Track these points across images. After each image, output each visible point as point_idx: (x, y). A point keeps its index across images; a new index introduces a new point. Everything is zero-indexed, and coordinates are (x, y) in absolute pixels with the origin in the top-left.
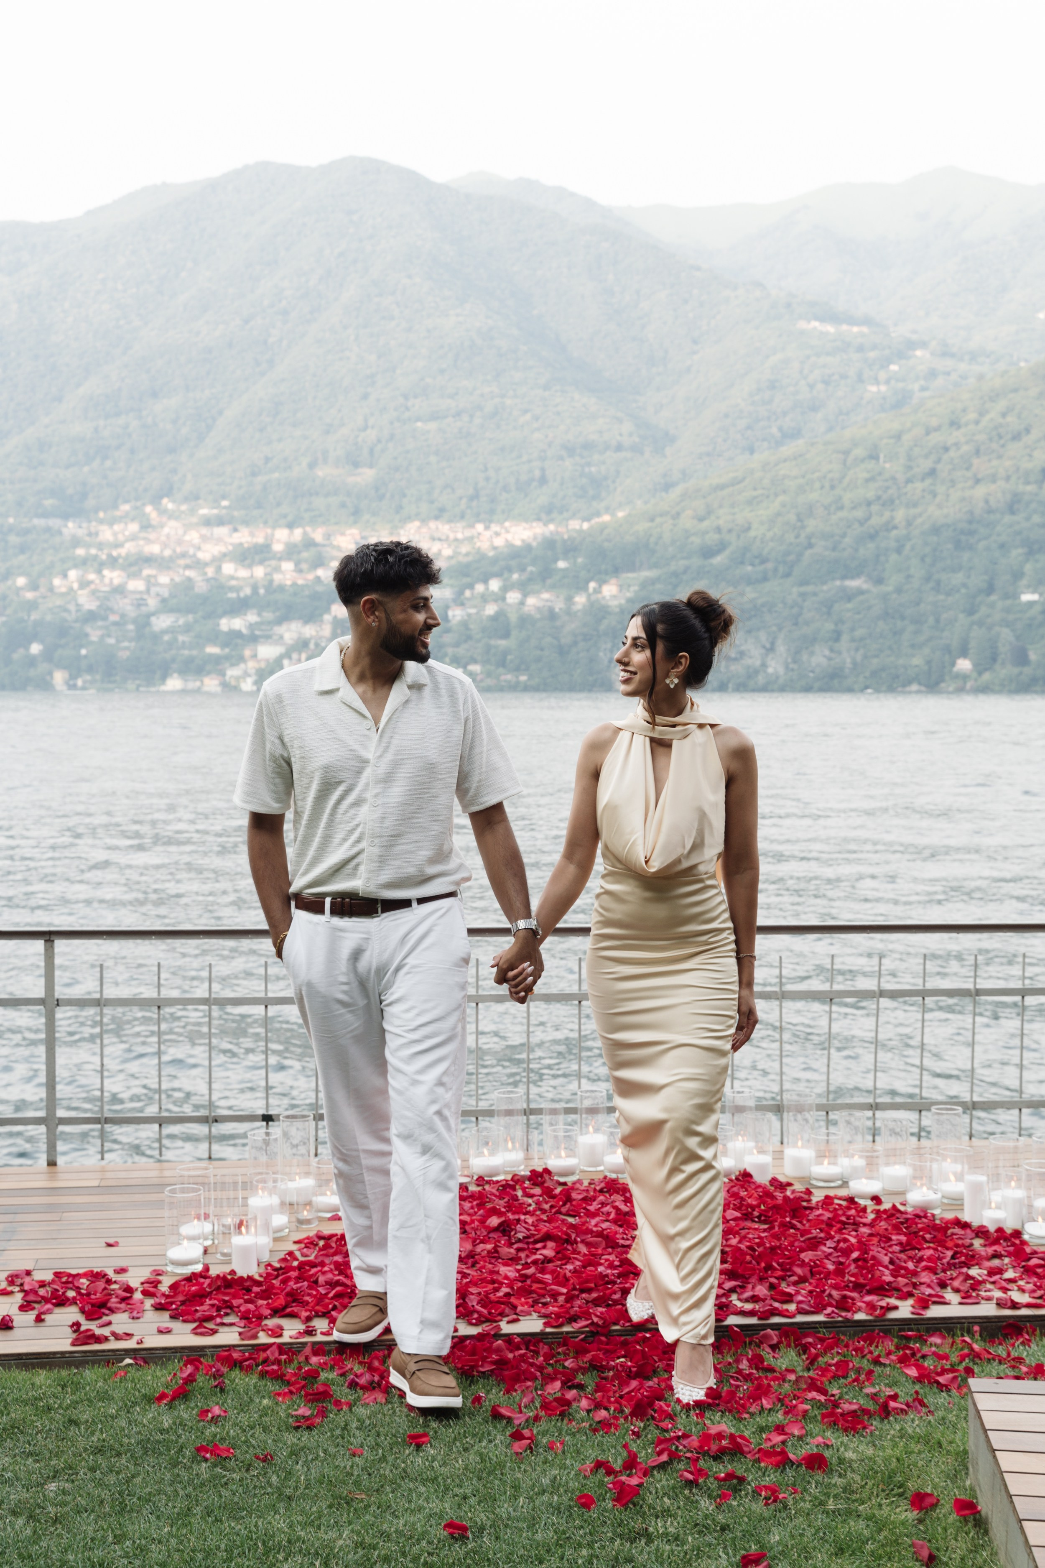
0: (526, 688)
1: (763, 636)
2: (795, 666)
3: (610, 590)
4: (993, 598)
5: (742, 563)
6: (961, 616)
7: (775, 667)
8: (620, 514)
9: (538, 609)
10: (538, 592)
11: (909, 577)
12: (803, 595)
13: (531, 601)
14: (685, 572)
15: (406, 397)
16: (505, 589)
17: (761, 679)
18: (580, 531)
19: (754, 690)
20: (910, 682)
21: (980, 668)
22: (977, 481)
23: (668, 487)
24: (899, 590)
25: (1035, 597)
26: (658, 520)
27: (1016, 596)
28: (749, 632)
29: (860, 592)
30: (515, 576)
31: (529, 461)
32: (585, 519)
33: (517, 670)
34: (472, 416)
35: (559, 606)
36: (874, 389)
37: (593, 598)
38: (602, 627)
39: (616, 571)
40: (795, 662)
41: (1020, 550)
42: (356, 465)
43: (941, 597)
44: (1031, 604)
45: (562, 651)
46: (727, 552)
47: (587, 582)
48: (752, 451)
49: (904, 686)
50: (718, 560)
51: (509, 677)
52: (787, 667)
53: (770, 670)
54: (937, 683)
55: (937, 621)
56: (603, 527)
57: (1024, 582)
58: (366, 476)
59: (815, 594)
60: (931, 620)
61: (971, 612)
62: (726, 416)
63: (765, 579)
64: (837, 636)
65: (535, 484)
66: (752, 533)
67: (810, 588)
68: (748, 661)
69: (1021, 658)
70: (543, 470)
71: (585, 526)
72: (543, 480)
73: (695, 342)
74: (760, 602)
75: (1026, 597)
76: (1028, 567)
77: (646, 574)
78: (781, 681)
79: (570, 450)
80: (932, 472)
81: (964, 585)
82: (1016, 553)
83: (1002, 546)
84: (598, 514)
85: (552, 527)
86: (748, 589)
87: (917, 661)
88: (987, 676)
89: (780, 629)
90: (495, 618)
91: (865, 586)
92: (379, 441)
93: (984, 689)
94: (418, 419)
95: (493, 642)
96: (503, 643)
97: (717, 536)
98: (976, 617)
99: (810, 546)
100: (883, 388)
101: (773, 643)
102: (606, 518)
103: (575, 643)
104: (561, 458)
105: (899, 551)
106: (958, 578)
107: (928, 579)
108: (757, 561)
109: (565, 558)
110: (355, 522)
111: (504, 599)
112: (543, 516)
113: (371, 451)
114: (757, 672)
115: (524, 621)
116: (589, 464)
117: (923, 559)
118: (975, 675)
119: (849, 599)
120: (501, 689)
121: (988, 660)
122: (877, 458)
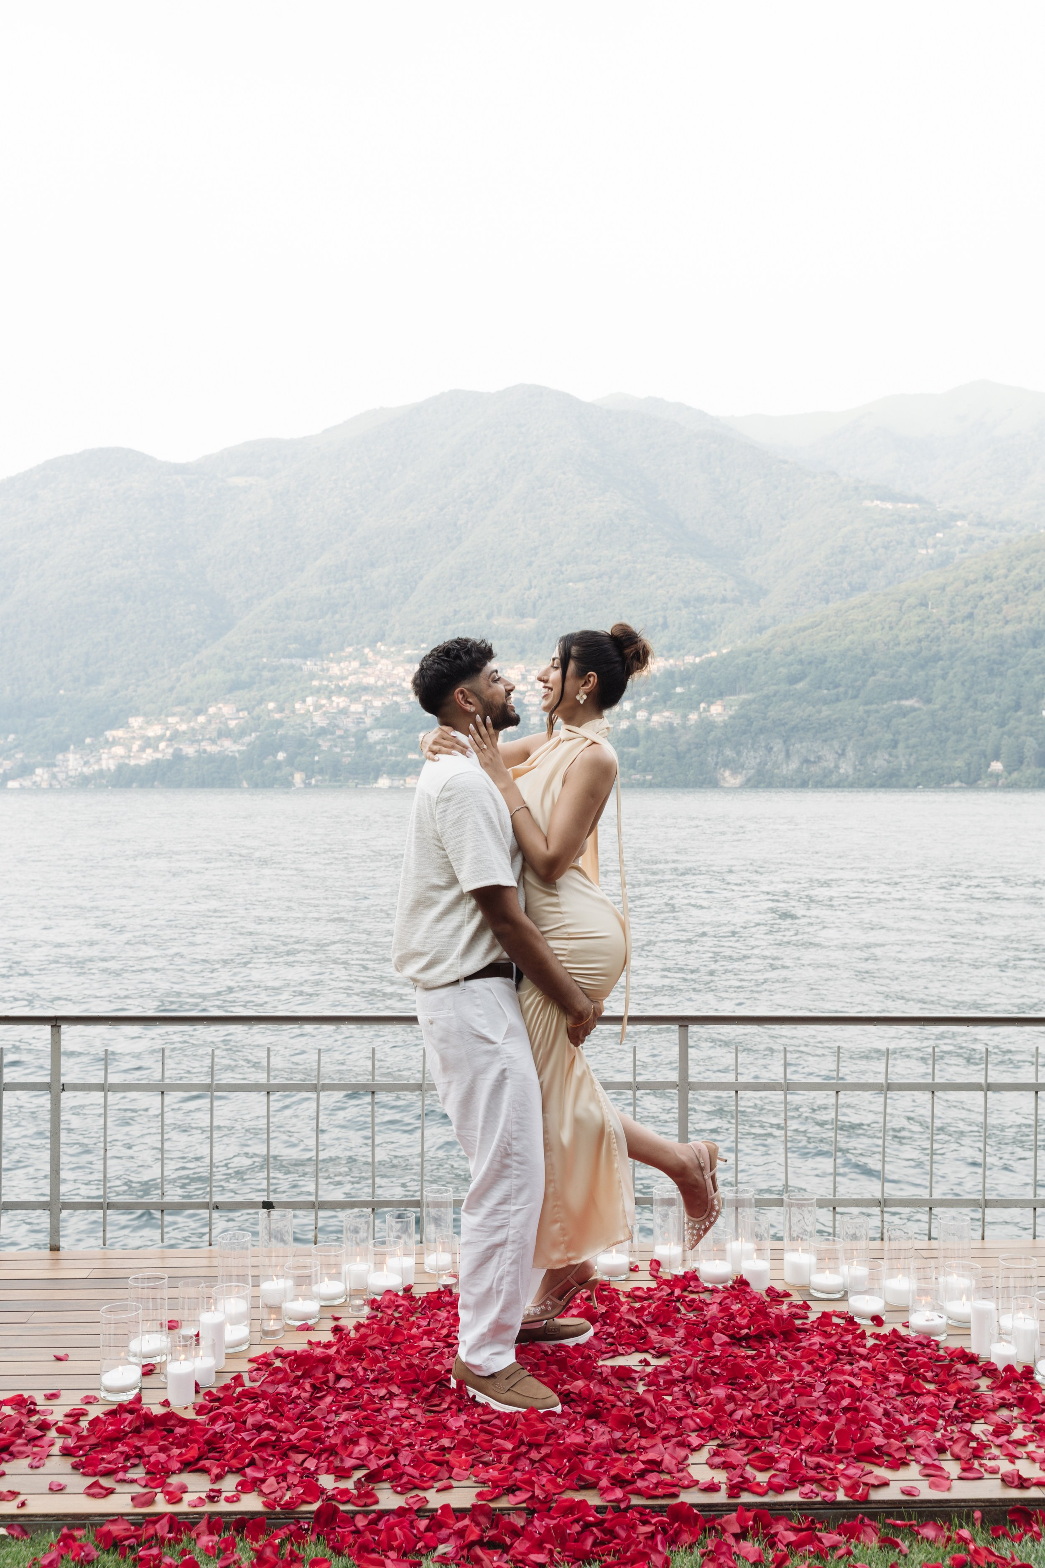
0: (651, 785)
1: (836, 744)
2: (862, 768)
3: (716, 710)
4: (1020, 713)
5: (820, 688)
6: (994, 728)
7: (845, 768)
8: (725, 651)
9: (661, 724)
10: (661, 711)
11: (952, 697)
12: (867, 712)
13: (655, 718)
14: (775, 695)
15: (561, 564)
16: (635, 709)
17: (834, 778)
18: (693, 664)
19: (828, 787)
20: (953, 781)
21: (1010, 769)
22: (1007, 622)
23: (761, 630)
24: (944, 708)
26: (754, 655)
27: (1038, 712)
28: (825, 741)
29: (913, 709)
30: (643, 699)
31: (655, 611)
32: (696, 656)
33: (644, 770)
34: (610, 578)
35: (677, 721)
36: (924, 552)
37: (703, 715)
38: (710, 738)
39: (721, 695)
40: (861, 764)
42: (523, 616)
43: (979, 713)
45: (679, 757)
46: (808, 679)
47: (699, 703)
48: (827, 601)
49: (948, 783)
50: (800, 686)
51: (638, 776)
52: (855, 769)
53: (842, 771)
54: (975, 781)
55: (975, 732)
56: (710, 662)
58: (530, 623)
59: (877, 711)
60: (970, 731)
61: (1002, 724)
62: (807, 574)
63: (838, 700)
64: (895, 744)
65: (658, 628)
66: (828, 665)
67: (873, 707)
68: (824, 764)
70: (665, 617)
71: (698, 660)
72: (665, 626)
73: (783, 518)
74: (833, 717)
77: (744, 697)
78: (850, 779)
79: (686, 603)
80: (971, 616)
81: (997, 704)
82: (1039, 678)
83: (1027, 673)
84: (707, 651)
85: (671, 661)
86: (824, 708)
87: (959, 763)
88: (1015, 775)
89: (850, 739)
90: (627, 731)
91: (917, 705)
92: (540, 597)
93: (1013, 786)
94: (570, 581)
95: (625, 750)
96: (633, 750)
97: (799, 667)
98: (1006, 728)
99: (874, 674)
100: (931, 551)
101: (844, 750)
102: (714, 654)
103: (689, 750)
104: (679, 609)
105: (944, 677)
106: (992, 698)
107: (967, 699)
108: (831, 686)
109: (682, 685)
110: (522, 659)
111: (634, 716)
112: (665, 653)
113: (534, 605)
114: (831, 772)
115: (650, 733)
116: (700, 613)
117: (963, 684)
118: (1005, 774)
119: (904, 716)
120: (632, 786)
121: (1016, 762)
122: (926, 605)
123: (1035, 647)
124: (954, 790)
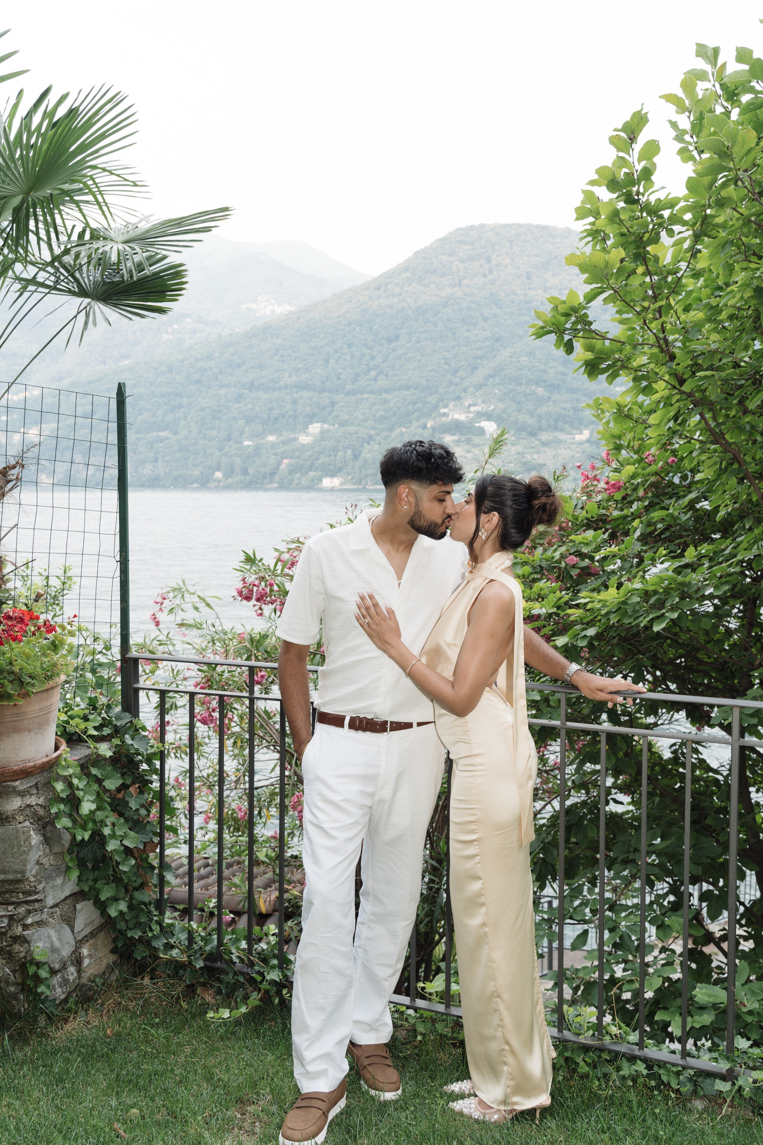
3: (33, 433)
4: (231, 443)
6: (216, 451)
8: (35, 393)
11: (190, 431)
12: (137, 439)
20: (193, 483)
21: (227, 476)
22: (221, 387)
23: (59, 379)
24: (186, 438)
25: (250, 443)
27: (241, 442)
29: (166, 438)
32: (14, 394)
36: (166, 336)
37: (24, 437)
40: (135, 472)
41: (243, 421)
43: (207, 442)
44: (249, 446)
47: (20, 428)
49: (190, 484)
54: (206, 484)
55: (205, 453)
57: (245, 436)
59: (144, 438)
60: (202, 453)
61: (221, 449)
64: (156, 460)
67: (141, 435)
69: (245, 472)
71: (15, 397)
75: (246, 443)
76: (247, 429)
80: (199, 381)
81: (217, 436)
82: (241, 422)
83: (234, 418)
87: (196, 473)
88: (229, 480)
91: (169, 435)
93: (228, 487)
98: (223, 452)
99: (141, 414)
100: (171, 336)
105: (185, 419)
106: (214, 433)
107: (200, 433)
117: (197, 423)
118: (224, 480)
119: (162, 442)
121: (230, 473)
122: (172, 372)
123: (239, 403)
124: (194, 489)
